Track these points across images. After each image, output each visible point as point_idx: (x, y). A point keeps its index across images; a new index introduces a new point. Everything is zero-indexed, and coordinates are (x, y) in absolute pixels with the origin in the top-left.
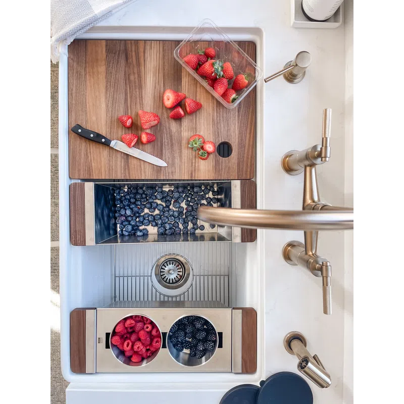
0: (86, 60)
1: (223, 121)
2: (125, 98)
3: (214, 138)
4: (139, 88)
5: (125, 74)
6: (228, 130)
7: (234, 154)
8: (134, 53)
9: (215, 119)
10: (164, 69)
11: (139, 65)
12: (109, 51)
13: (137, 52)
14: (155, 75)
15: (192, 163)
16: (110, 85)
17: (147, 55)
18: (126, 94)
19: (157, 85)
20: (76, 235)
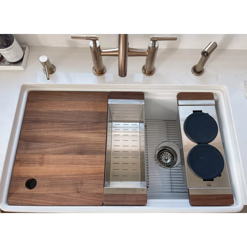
0: (96, 101)
1: (51, 183)
2: (72, 121)
3: (41, 176)
4: (78, 129)
5: (87, 121)
6: (44, 186)
7: (27, 190)
8: (99, 127)
9: (53, 177)
10: (88, 144)
11: (92, 129)
12: (101, 113)
13: (100, 128)
14: (86, 138)
15: (26, 161)
16: (81, 113)
17: (98, 134)
18: (75, 122)
19: (79, 140)
20: (139, 201)
